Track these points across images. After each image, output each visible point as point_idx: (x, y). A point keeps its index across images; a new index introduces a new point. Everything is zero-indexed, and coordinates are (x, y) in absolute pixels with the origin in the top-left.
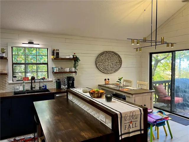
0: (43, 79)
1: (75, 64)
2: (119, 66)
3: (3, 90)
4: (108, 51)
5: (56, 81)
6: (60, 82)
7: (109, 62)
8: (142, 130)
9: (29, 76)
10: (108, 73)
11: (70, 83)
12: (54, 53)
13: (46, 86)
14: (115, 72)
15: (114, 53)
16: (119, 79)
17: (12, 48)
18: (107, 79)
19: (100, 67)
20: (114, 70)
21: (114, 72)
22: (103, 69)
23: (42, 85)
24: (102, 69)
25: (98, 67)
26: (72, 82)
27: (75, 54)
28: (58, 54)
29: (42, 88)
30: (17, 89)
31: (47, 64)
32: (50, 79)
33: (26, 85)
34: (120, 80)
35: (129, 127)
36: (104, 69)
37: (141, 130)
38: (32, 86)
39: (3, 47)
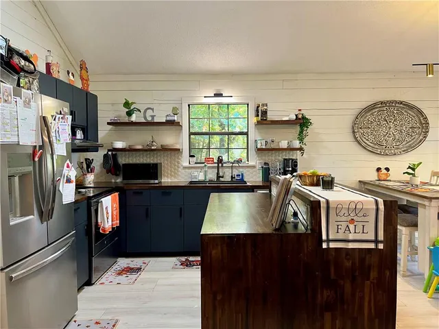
0: (239, 161)
1: (301, 132)
2: (421, 137)
3: (175, 177)
4: (388, 100)
5: (262, 167)
6: (269, 168)
7: (390, 128)
8: (381, 242)
9: (214, 155)
10: (387, 155)
11: (289, 171)
12: (258, 112)
13: (242, 174)
14: (406, 151)
15: (404, 105)
16: (409, 167)
17: (189, 105)
18: (383, 168)
19: (364, 140)
20: (402, 146)
21: (404, 151)
22: (372, 145)
23: (236, 172)
24: (370, 144)
25: (359, 138)
26: (292, 168)
27: (300, 110)
28: (265, 113)
29: (236, 178)
30: (195, 177)
31: (246, 134)
32: (251, 163)
33: (210, 171)
34: (413, 169)
35: (347, 229)
36: (375, 144)
37: (376, 241)
38: (218, 173)
39: (175, 106)
